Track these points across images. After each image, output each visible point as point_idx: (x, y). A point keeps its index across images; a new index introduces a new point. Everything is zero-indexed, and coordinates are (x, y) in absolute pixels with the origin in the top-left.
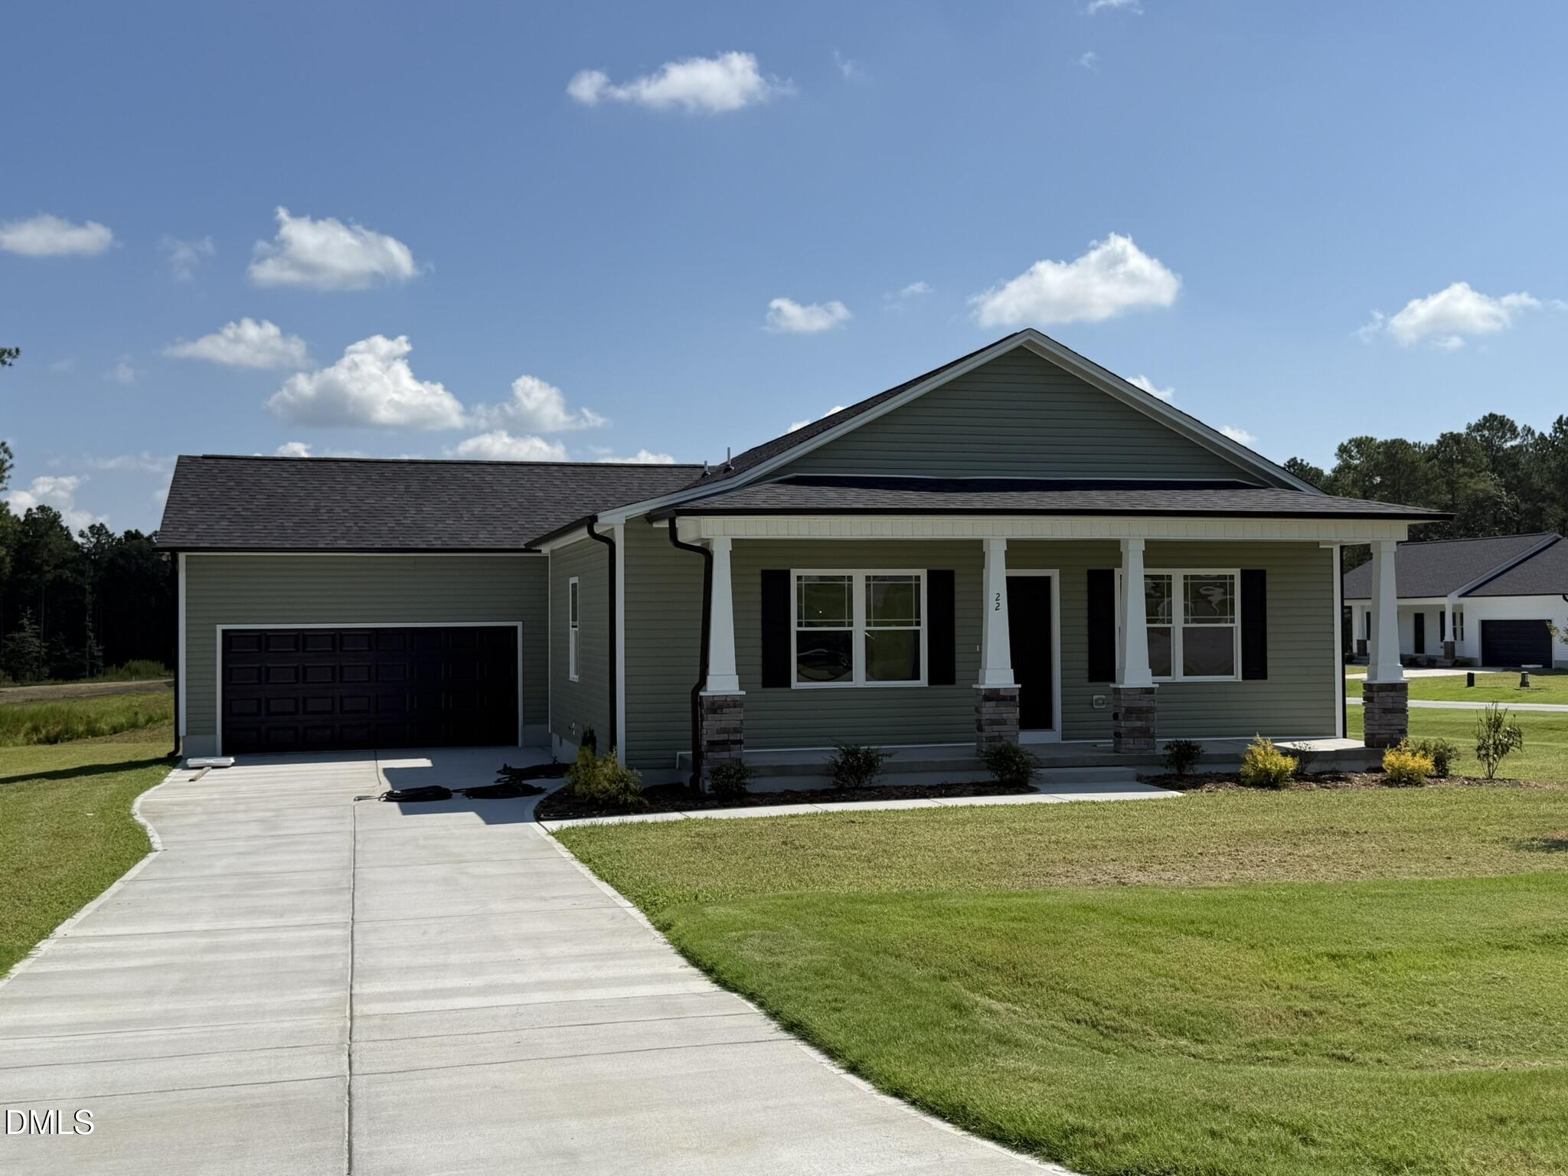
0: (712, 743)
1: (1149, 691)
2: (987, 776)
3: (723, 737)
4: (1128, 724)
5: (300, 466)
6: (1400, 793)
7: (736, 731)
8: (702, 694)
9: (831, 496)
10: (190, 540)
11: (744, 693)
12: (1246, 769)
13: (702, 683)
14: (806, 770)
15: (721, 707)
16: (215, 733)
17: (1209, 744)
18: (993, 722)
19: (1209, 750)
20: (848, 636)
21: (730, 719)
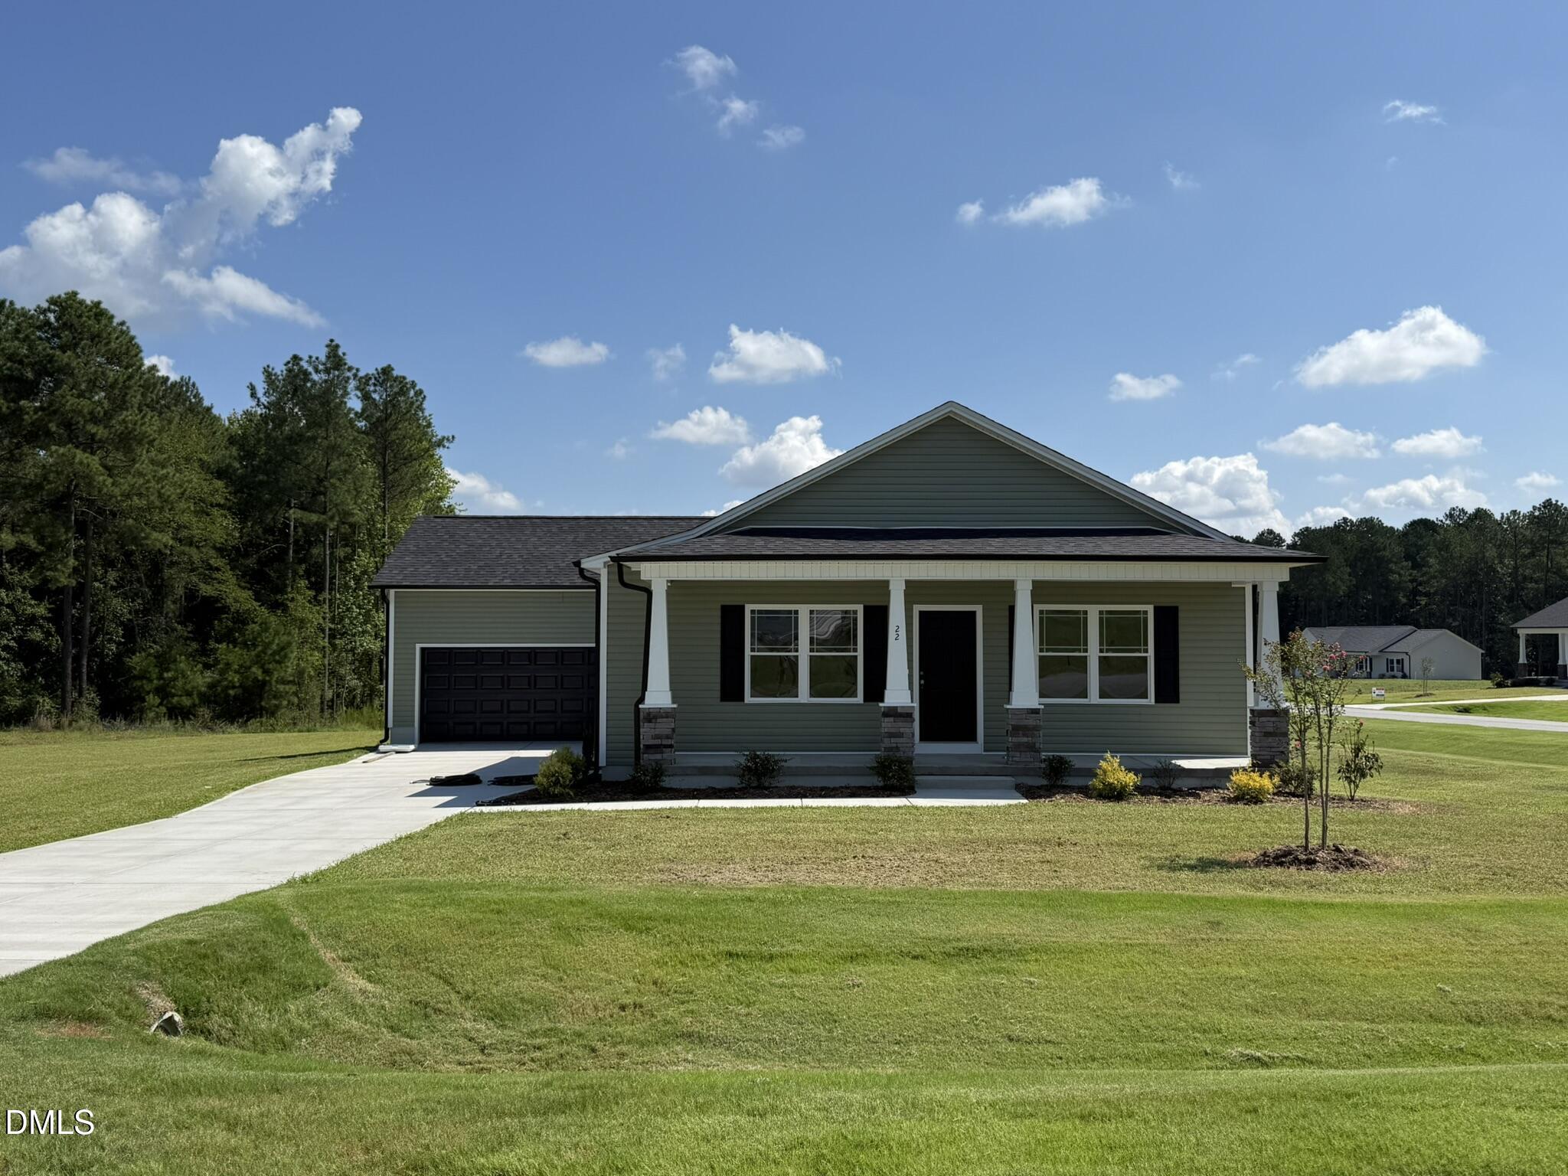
0: (648, 747)
1: (1036, 711)
2: (877, 781)
3: (658, 742)
4: (1015, 740)
6: (1240, 810)
7: (668, 737)
8: (640, 706)
10: (398, 579)
11: (675, 706)
12: (1095, 782)
13: (642, 700)
14: (726, 771)
15: (655, 717)
16: (413, 725)
17: (1077, 759)
18: (891, 735)
19: (1078, 764)
20: (794, 663)
21: (664, 727)
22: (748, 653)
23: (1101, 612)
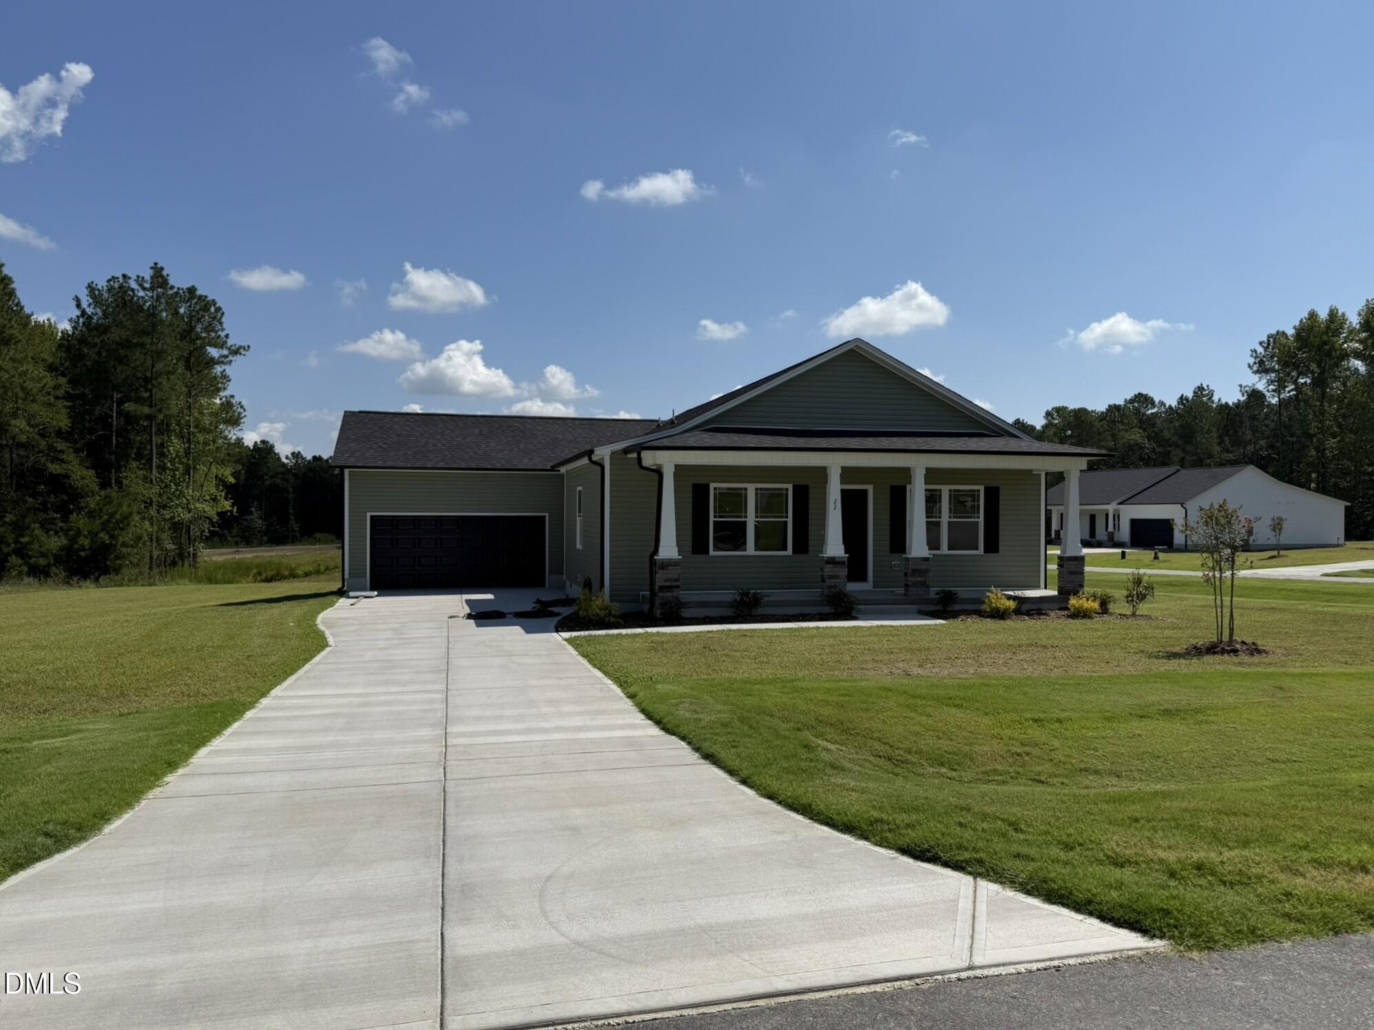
0: (662, 588)
1: (926, 559)
2: (827, 610)
3: (669, 584)
4: (913, 579)
5: (417, 418)
6: (1078, 623)
7: (676, 580)
8: (656, 557)
9: (736, 439)
10: (352, 462)
11: (680, 557)
12: (985, 607)
13: (656, 551)
14: (719, 604)
15: (667, 566)
16: (366, 577)
17: (963, 592)
18: (832, 577)
19: (962, 595)
20: (744, 524)
21: (673, 573)
22: (712, 519)
23: (950, 491)
